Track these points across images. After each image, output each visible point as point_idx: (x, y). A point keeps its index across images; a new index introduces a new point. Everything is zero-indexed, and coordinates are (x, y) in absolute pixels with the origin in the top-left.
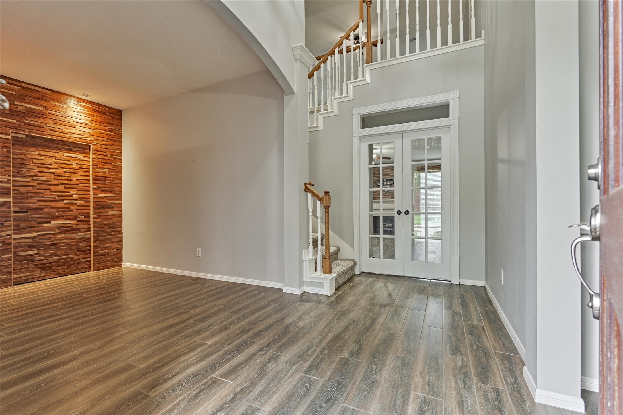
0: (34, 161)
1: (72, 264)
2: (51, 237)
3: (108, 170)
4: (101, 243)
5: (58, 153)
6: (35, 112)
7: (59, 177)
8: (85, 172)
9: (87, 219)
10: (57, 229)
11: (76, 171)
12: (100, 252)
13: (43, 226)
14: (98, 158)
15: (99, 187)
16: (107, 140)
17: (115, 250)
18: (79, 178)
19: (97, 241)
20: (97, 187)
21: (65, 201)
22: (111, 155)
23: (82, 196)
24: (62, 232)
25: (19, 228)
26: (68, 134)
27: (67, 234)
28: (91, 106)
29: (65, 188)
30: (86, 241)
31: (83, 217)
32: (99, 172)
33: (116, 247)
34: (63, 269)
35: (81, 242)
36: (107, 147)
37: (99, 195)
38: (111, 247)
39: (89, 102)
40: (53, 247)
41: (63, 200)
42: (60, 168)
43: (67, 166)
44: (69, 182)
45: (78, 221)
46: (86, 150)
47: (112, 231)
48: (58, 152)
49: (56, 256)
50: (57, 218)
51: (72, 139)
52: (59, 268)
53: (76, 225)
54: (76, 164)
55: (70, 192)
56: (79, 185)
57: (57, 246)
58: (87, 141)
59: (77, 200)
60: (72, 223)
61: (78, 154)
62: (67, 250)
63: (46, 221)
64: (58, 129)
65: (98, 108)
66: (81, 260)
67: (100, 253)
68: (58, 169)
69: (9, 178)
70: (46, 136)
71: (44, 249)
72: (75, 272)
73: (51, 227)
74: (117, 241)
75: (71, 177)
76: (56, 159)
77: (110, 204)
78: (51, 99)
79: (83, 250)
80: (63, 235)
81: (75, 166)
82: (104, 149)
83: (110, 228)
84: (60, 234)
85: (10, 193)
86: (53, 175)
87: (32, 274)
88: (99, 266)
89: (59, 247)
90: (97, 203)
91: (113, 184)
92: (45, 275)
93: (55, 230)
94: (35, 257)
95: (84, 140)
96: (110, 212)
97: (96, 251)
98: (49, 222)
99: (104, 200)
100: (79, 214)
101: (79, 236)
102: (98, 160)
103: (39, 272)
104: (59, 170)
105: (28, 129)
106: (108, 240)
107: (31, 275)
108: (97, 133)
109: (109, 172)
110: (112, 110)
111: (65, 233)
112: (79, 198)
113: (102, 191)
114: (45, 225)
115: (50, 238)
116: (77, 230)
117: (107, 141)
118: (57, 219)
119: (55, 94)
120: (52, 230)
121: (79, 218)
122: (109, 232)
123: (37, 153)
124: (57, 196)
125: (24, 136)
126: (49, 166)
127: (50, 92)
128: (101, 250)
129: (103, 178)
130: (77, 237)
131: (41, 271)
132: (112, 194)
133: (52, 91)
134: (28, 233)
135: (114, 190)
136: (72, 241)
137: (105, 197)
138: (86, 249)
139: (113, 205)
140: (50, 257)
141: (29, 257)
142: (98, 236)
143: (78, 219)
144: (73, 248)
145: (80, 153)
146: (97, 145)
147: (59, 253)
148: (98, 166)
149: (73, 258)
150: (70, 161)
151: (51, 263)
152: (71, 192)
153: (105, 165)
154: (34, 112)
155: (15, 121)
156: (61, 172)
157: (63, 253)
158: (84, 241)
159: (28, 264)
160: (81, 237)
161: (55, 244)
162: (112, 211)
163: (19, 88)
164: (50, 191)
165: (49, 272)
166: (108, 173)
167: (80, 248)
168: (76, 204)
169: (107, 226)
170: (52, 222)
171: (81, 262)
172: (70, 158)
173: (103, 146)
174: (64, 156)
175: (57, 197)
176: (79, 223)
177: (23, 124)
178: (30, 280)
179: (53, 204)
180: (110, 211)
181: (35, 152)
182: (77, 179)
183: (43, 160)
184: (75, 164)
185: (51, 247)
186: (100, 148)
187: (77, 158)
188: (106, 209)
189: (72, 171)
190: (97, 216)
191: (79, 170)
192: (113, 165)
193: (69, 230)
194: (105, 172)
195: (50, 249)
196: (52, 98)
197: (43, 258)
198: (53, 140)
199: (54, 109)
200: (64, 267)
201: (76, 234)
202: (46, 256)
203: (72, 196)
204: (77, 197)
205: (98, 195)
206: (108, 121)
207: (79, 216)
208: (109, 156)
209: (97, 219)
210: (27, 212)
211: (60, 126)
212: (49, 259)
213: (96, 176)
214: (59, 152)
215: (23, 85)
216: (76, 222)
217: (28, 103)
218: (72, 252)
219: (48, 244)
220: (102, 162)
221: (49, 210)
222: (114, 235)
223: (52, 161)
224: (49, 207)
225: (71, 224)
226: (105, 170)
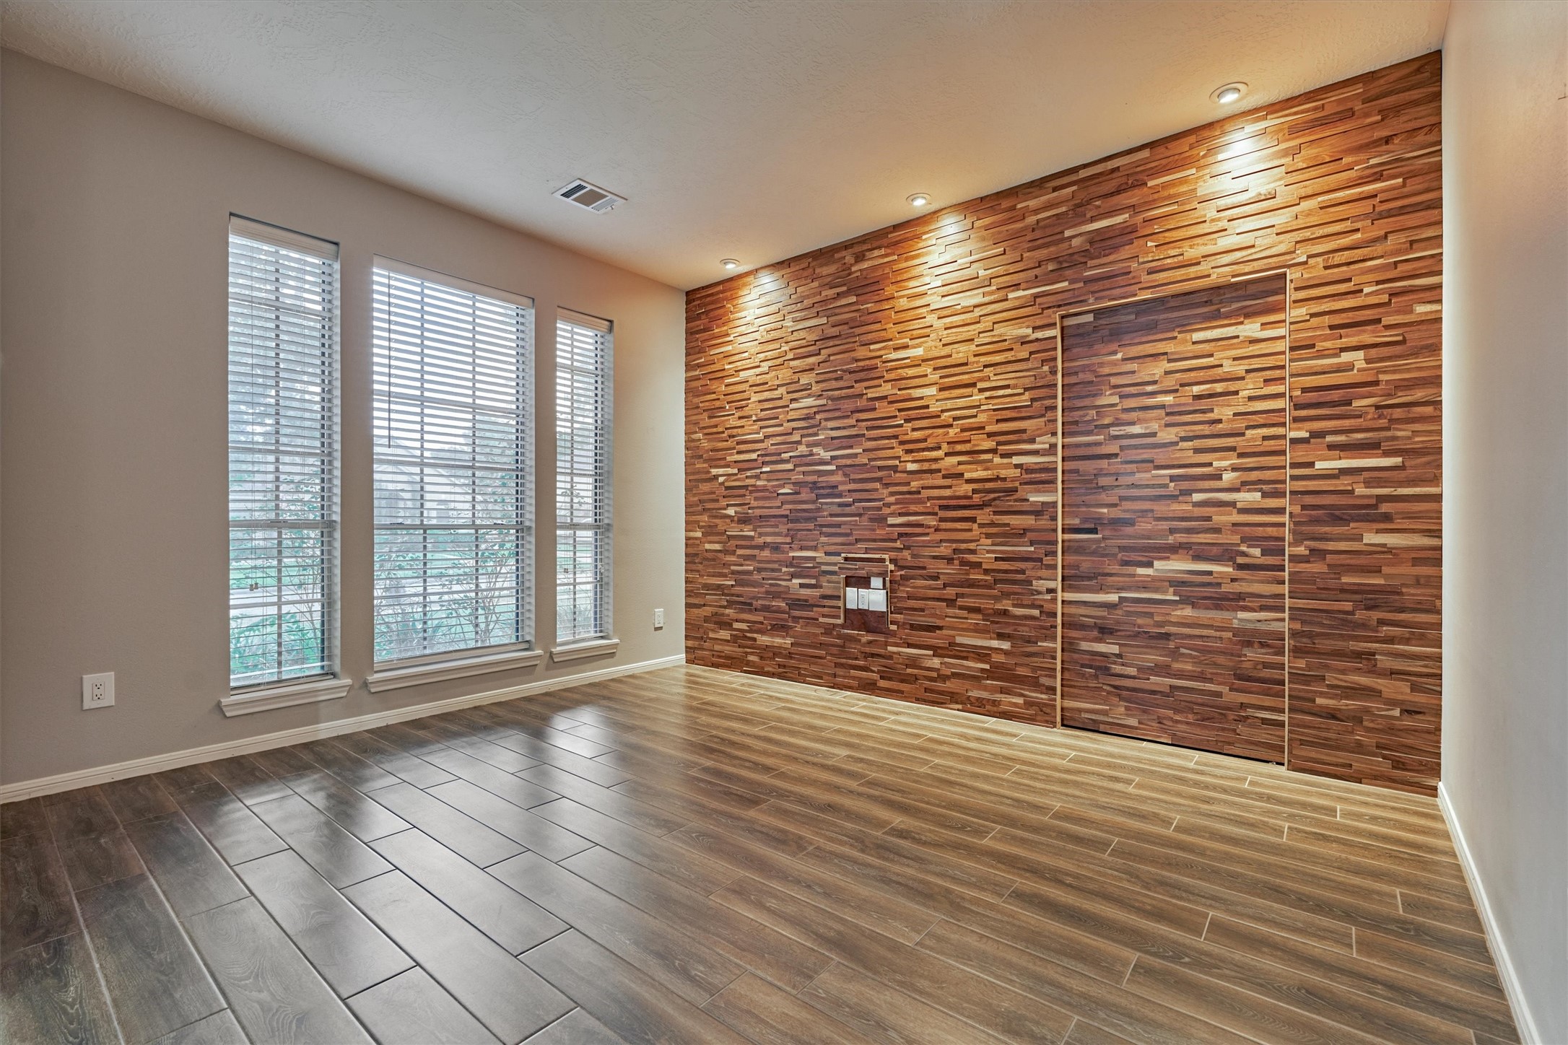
0: (1114, 381)
1: (1216, 715)
2: (1153, 610)
3: (1361, 354)
4: (1327, 667)
5: (1176, 338)
6: (1111, 234)
7: (1177, 417)
8: (1265, 381)
9: (1270, 560)
10: (1171, 590)
11: (1232, 386)
12: (1319, 701)
13: (1134, 576)
14: (1312, 315)
15: (1316, 435)
16: (1358, 225)
17: (1397, 712)
18: (1241, 409)
19: (1307, 653)
20: (1307, 435)
21: (1197, 497)
22: (1378, 283)
23: (1254, 475)
24: (1186, 601)
25: (1079, 574)
26: (1198, 263)
27: (1199, 608)
28: (1283, 120)
29: (1197, 451)
30: (1268, 646)
31: (1257, 552)
32: (1319, 370)
33: (1400, 697)
34: (1188, 723)
35: (1249, 644)
36: (1357, 254)
37: (1319, 465)
38: (1373, 693)
39: (1277, 107)
40: (1162, 643)
41: (1189, 492)
42: (1182, 385)
43: (1202, 373)
44: (1206, 429)
45: (1241, 567)
46: (1270, 299)
47: (1382, 622)
48: (1176, 334)
49: (1169, 675)
50: (1174, 549)
51: (1214, 276)
52: (1177, 717)
53: (1233, 580)
54: (1234, 359)
55: (1210, 464)
56: (1243, 434)
57: (1172, 645)
58: (1270, 260)
59: (1237, 490)
60: (1217, 572)
61: (1242, 323)
62: (1200, 663)
63: (1140, 559)
64: (1169, 261)
65: (1315, 109)
66: (1250, 712)
67: (1320, 706)
68: (1177, 391)
69: (1053, 440)
70: (1135, 295)
71: (1137, 646)
72: (1227, 749)
73: (1154, 579)
74: (1409, 673)
75: (1216, 411)
76: (1170, 361)
77: (1373, 501)
78: (1150, 172)
79: (1255, 674)
80: (1188, 612)
81: (1229, 367)
82: (1344, 268)
83: (1368, 608)
84: (1180, 606)
85: (1053, 482)
86: (1162, 412)
87: (1106, 710)
88: (1313, 755)
89: (1178, 648)
90: (1309, 500)
91: (1385, 411)
92: (1137, 725)
93: (1165, 592)
94: (1115, 663)
95: (1255, 264)
96: (1371, 538)
97: (1302, 694)
98: (1150, 565)
99: (1343, 483)
100: (1243, 540)
101: (1241, 620)
102: (1315, 321)
103: (1122, 710)
104: (1178, 395)
105: (1093, 293)
106: (1358, 655)
107: (1105, 713)
108: (1309, 213)
109: (1368, 361)
110: (1382, 81)
111: (1194, 605)
112: (1244, 483)
113: (1331, 447)
114: (1141, 571)
115: (1151, 615)
116: (1236, 601)
117: (1358, 230)
118: (1172, 557)
119: (1161, 151)
120: (1156, 590)
121: (1244, 554)
122: (1364, 626)
123: (1119, 356)
124: (1171, 481)
125: (1090, 318)
126: (1149, 388)
127: (1145, 154)
128: (1322, 694)
129: (1335, 395)
130: (1236, 624)
131: (1127, 708)
132: (1387, 454)
133: (1151, 145)
134: (1097, 592)
135: (1395, 438)
136: (1218, 634)
137: (1344, 472)
138: (1266, 673)
139: (1385, 508)
140: (1151, 675)
141: (1099, 662)
142: (1310, 635)
143: (1240, 560)
144: (1221, 660)
145: (1247, 316)
146: (1311, 261)
147: (1176, 666)
148: (1313, 346)
149: (1219, 694)
150: (1211, 355)
151: (1154, 692)
152: (1215, 464)
153: (1347, 336)
154: (1107, 236)
155: (1065, 284)
156: (1183, 400)
157: (1189, 671)
158: (1262, 645)
159: (1096, 677)
160: (1250, 626)
161: (1167, 636)
162: (1378, 531)
163: (1074, 188)
164: (1151, 465)
165: (1149, 720)
166: (1361, 364)
167: (1245, 665)
168: (1233, 504)
169: (1358, 597)
170: (1156, 564)
171: (1247, 717)
172: (1213, 344)
173: (1338, 258)
174: (1194, 343)
175: (1172, 485)
176: (1240, 574)
177: (1081, 284)
178: (1102, 728)
179: (1161, 508)
180: (1370, 531)
181: (1115, 353)
182: (1235, 415)
183: (1134, 372)
184: (1230, 362)
185: (1153, 643)
186: (1326, 268)
187: (1237, 337)
188: (1352, 525)
189: (1219, 387)
190: (1307, 552)
191: (1243, 378)
192: (1387, 327)
193: (1209, 595)
194: (1349, 367)
195: (1152, 647)
196: (1152, 168)
197: (1132, 671)
198: (1161, 300)
199: (1154, 200)
200: (1191, 718)
201: (1233, 614)
202: (1140, 669)
203: (1219, 477)
204: (1237, 478)
205: (1311, 465)
206: (1364, 138)
207: (1244, 548)
208: (1366, 290)
209: (1308, 562)
210: (1094, 531)
211: (1174, 248)
212: (1148, 679)
213: (1304, 390)
214: (1179, 332)
215: (1083, 174)
216: (1231, 570)
217: (1093, 219)
218: (1217, 674)
219: (1146, 632)
220: (1331, 327)
221: (1149, 527)
222: (1390, 640)
223: (1157, 369)
224: (1150, 515)
225: (1215, 575)
226: (1346, 357)
